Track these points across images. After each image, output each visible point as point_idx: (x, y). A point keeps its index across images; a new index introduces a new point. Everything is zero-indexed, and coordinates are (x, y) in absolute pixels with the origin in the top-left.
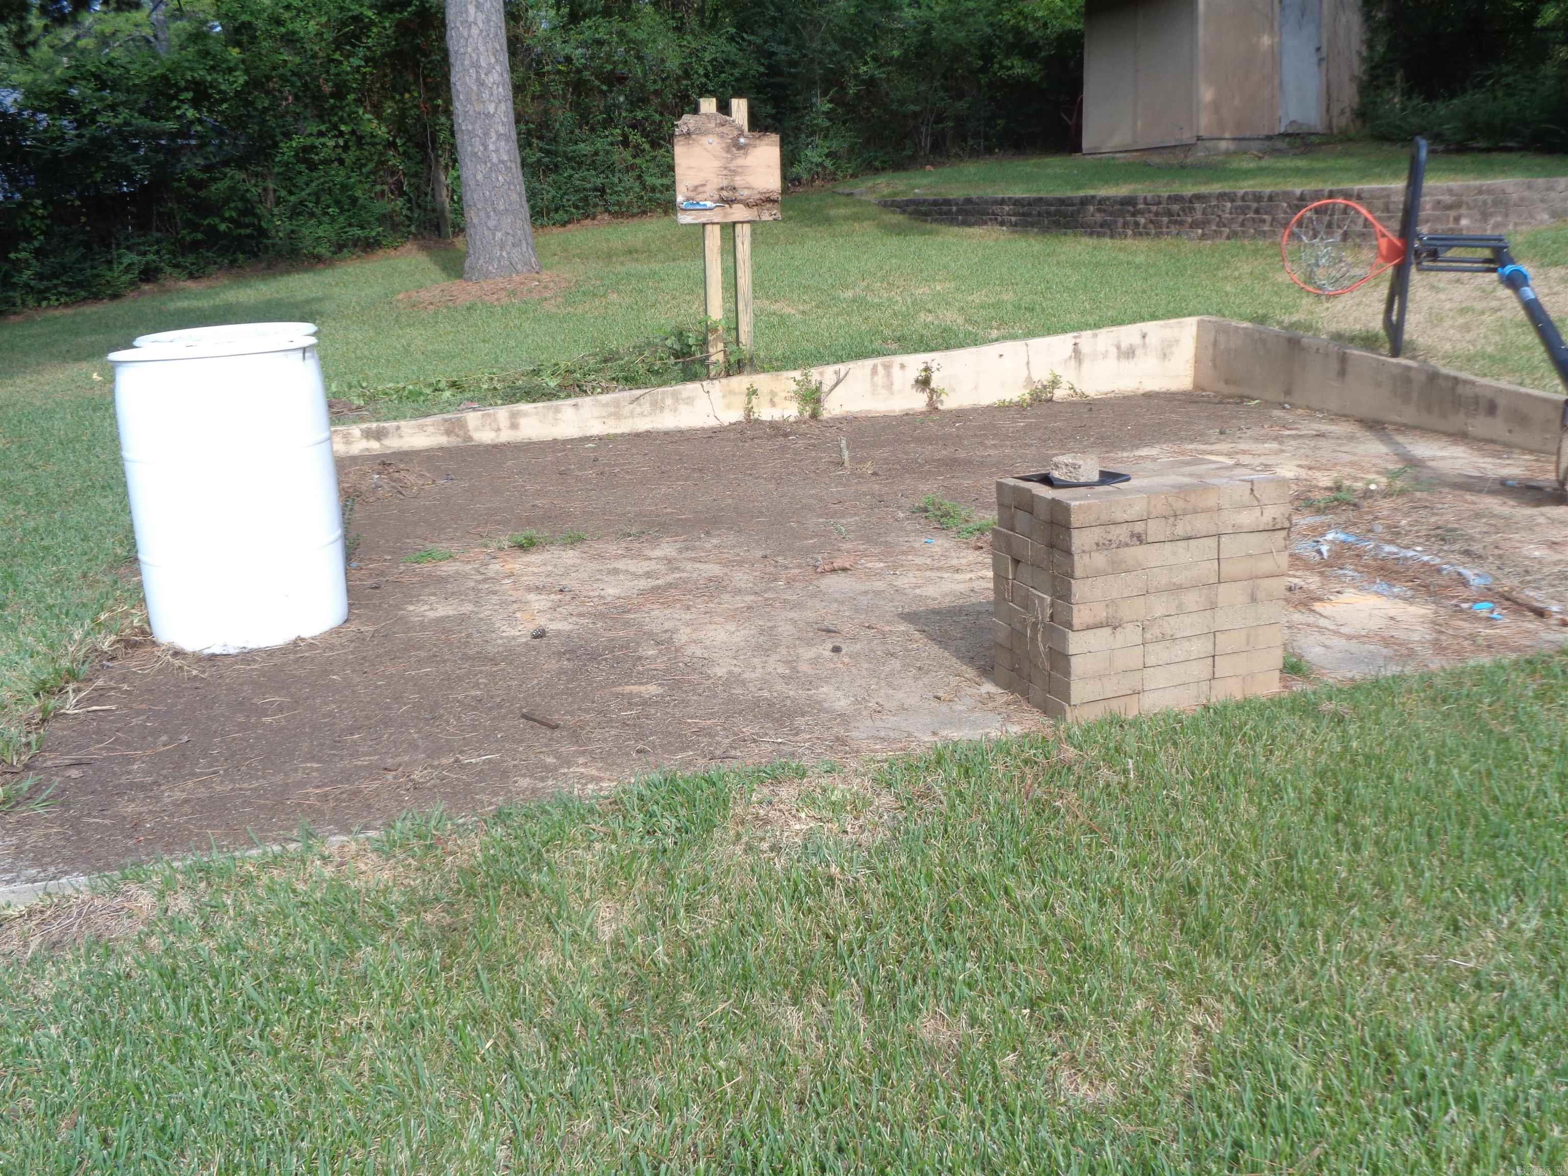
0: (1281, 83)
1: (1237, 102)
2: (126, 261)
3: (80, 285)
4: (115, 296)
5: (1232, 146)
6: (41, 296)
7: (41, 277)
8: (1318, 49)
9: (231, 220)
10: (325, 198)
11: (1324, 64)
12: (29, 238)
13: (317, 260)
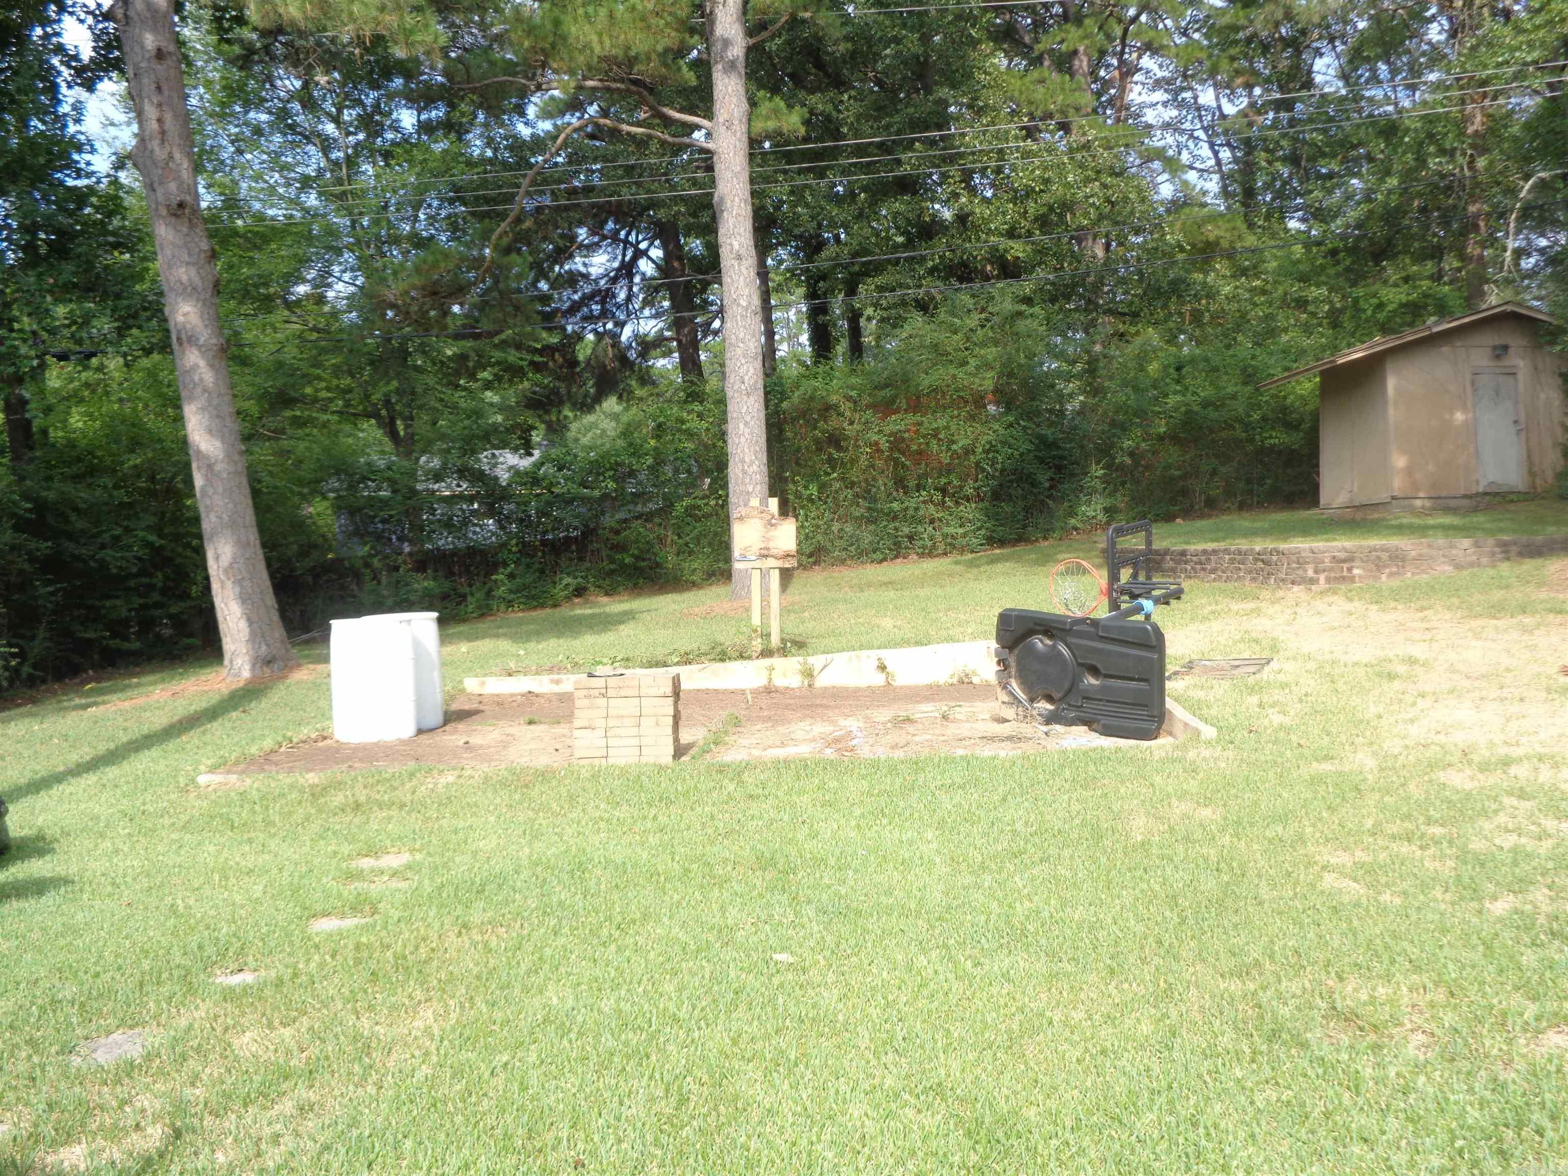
0: (1477, 451)
1: (1431, 467)
2: (565, 582)
3: (533, 597)
4: (555, 606)
5: (1428, 503)
6: (510, 604)
7: (511, 591)
8: (1516, 422)
9: (633, 556)
10: (704, 541)
11: (1523, 434)
12: (505, 565)
13: (694, 585)
